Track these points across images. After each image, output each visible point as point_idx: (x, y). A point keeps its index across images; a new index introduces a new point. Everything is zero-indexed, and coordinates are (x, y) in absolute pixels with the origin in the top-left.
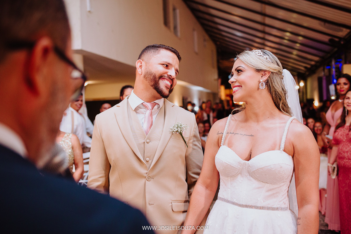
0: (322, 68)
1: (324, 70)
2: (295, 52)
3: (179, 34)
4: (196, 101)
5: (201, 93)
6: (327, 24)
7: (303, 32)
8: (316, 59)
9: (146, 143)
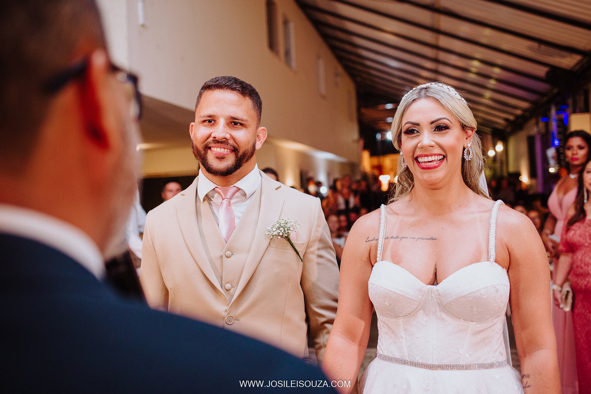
0: (533, 121)
1: (537, 124)
2: (488, 94)
3: (294, 64)
4: (322, 177)
5: (330, 163)
6: (543, 47)
7: (500, 59)
8: (525, 105)
9: (224, 257)
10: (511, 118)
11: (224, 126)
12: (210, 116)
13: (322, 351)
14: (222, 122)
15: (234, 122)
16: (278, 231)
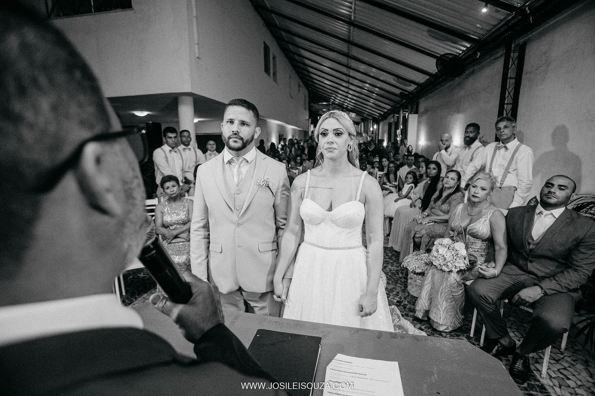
0: (392, 115)
2: (372, 101)
6: (399, 80)
9: (236, 194)
10: (382, 113)
11: (238, 125)
12: (230, 119)
13: (280, 238)
14: (236, 123)
15: (243, 123)
16: (263, 183)
